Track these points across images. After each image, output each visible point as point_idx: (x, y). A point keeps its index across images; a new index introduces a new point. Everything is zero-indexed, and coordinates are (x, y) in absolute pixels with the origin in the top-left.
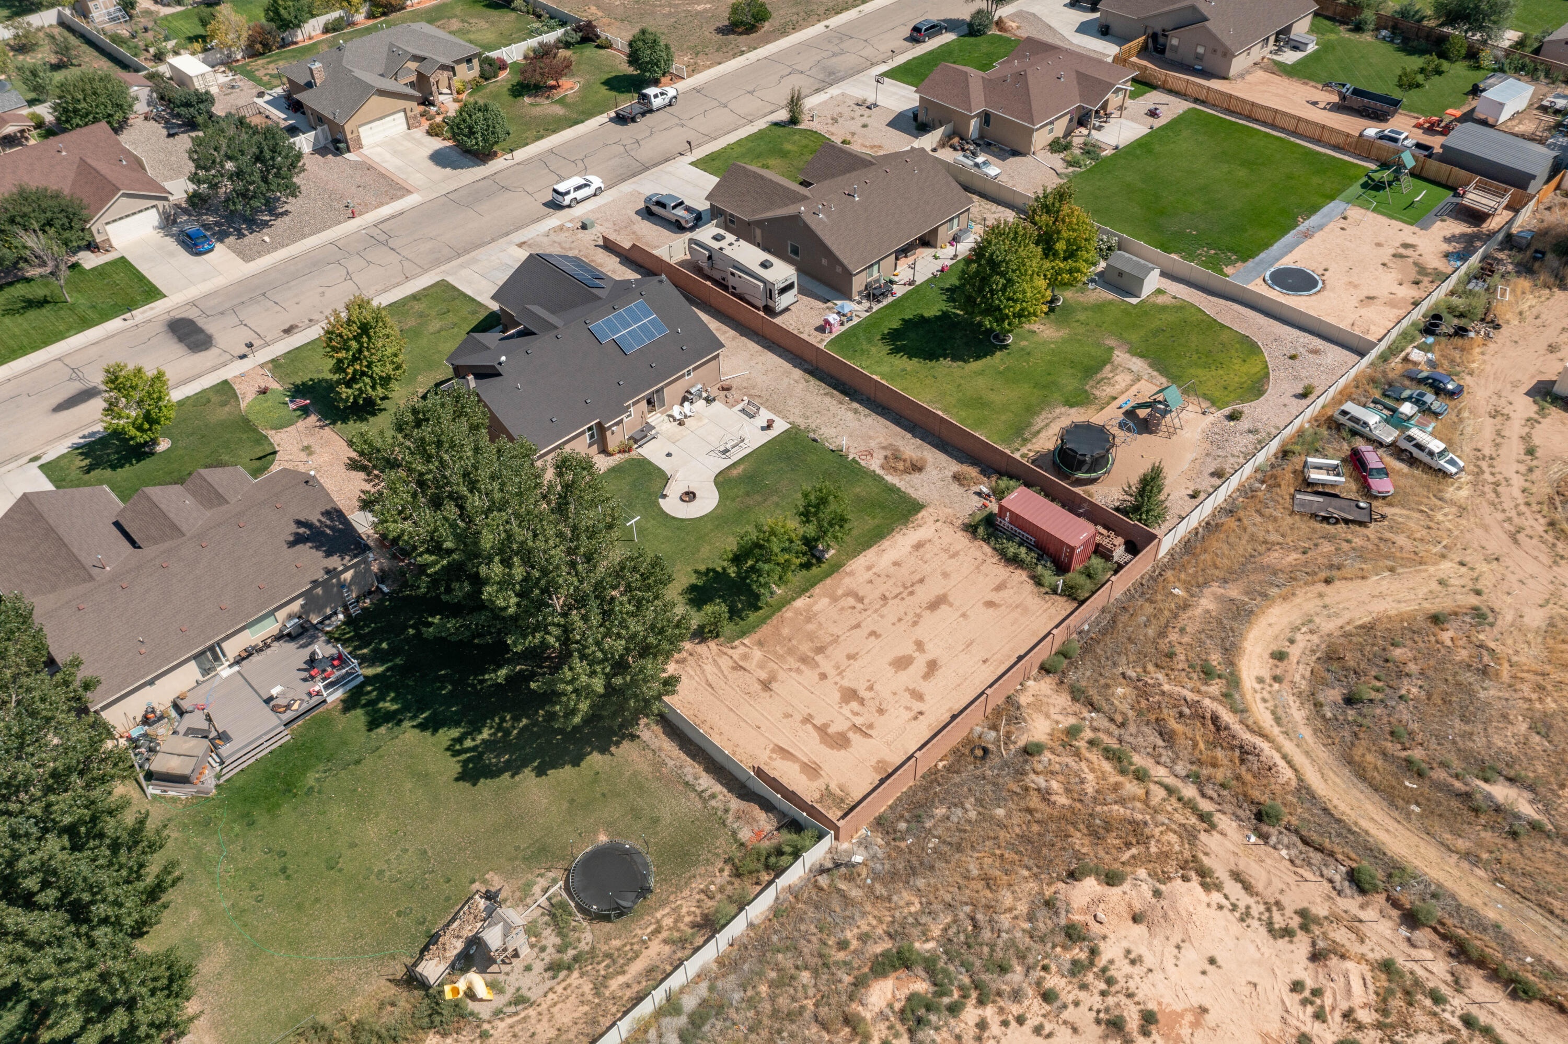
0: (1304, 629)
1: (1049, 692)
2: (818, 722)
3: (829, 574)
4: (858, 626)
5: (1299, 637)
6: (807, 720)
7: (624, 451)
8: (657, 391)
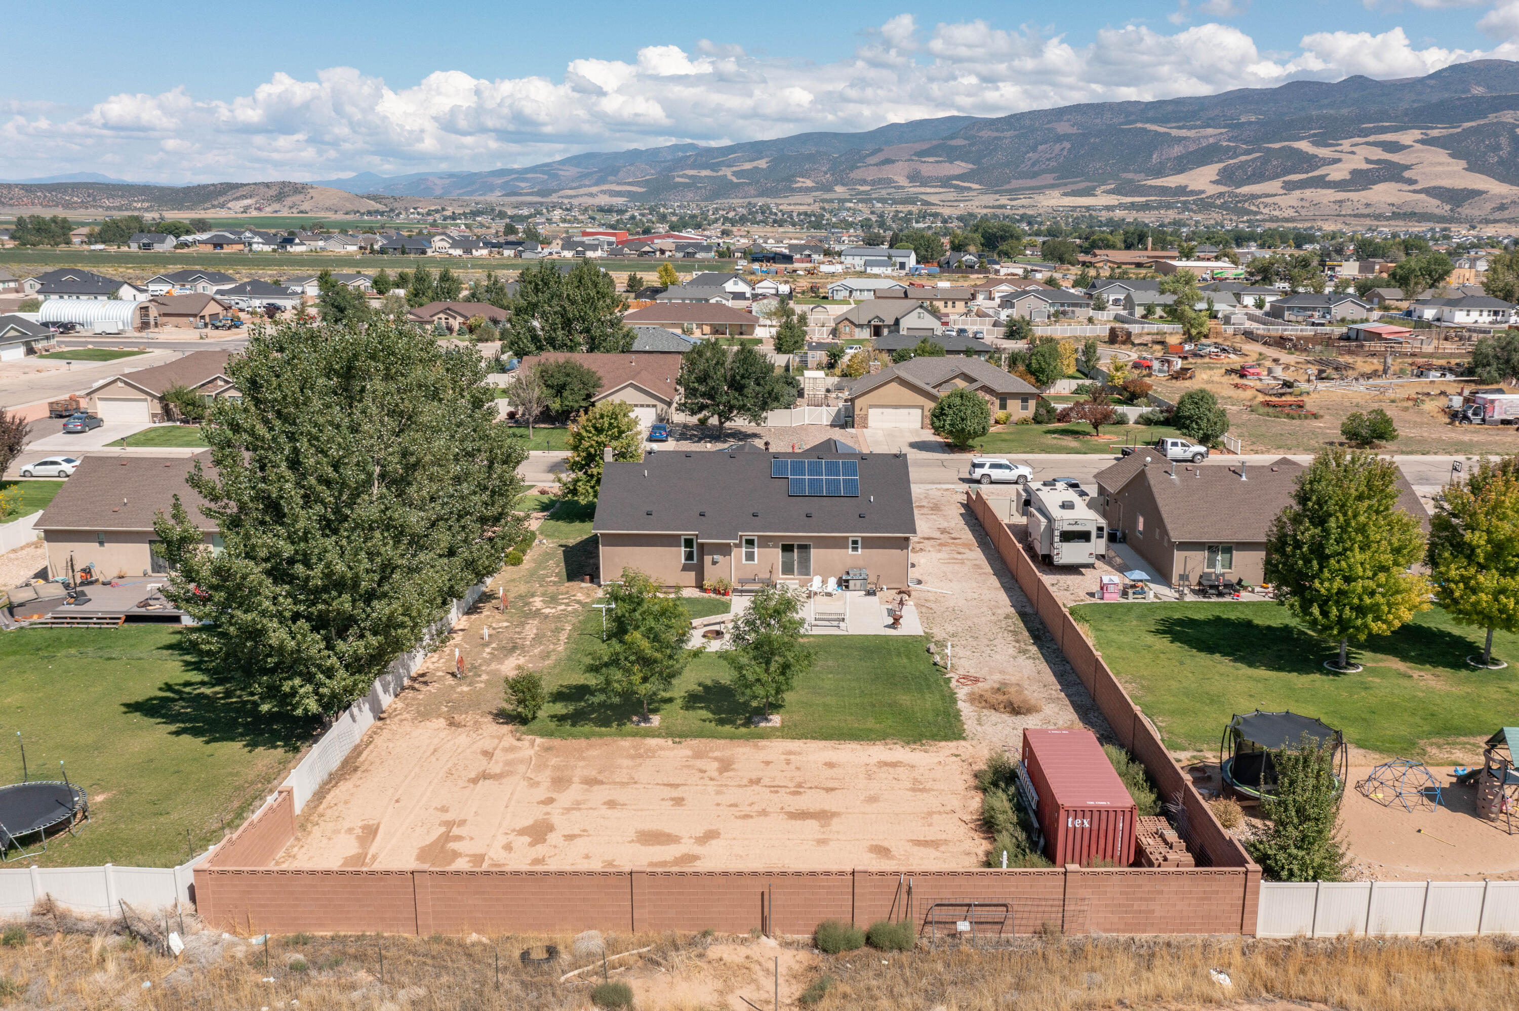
2: (456, 831)
6: (451, 825)
7: (719, 593)
8: (801, 547)
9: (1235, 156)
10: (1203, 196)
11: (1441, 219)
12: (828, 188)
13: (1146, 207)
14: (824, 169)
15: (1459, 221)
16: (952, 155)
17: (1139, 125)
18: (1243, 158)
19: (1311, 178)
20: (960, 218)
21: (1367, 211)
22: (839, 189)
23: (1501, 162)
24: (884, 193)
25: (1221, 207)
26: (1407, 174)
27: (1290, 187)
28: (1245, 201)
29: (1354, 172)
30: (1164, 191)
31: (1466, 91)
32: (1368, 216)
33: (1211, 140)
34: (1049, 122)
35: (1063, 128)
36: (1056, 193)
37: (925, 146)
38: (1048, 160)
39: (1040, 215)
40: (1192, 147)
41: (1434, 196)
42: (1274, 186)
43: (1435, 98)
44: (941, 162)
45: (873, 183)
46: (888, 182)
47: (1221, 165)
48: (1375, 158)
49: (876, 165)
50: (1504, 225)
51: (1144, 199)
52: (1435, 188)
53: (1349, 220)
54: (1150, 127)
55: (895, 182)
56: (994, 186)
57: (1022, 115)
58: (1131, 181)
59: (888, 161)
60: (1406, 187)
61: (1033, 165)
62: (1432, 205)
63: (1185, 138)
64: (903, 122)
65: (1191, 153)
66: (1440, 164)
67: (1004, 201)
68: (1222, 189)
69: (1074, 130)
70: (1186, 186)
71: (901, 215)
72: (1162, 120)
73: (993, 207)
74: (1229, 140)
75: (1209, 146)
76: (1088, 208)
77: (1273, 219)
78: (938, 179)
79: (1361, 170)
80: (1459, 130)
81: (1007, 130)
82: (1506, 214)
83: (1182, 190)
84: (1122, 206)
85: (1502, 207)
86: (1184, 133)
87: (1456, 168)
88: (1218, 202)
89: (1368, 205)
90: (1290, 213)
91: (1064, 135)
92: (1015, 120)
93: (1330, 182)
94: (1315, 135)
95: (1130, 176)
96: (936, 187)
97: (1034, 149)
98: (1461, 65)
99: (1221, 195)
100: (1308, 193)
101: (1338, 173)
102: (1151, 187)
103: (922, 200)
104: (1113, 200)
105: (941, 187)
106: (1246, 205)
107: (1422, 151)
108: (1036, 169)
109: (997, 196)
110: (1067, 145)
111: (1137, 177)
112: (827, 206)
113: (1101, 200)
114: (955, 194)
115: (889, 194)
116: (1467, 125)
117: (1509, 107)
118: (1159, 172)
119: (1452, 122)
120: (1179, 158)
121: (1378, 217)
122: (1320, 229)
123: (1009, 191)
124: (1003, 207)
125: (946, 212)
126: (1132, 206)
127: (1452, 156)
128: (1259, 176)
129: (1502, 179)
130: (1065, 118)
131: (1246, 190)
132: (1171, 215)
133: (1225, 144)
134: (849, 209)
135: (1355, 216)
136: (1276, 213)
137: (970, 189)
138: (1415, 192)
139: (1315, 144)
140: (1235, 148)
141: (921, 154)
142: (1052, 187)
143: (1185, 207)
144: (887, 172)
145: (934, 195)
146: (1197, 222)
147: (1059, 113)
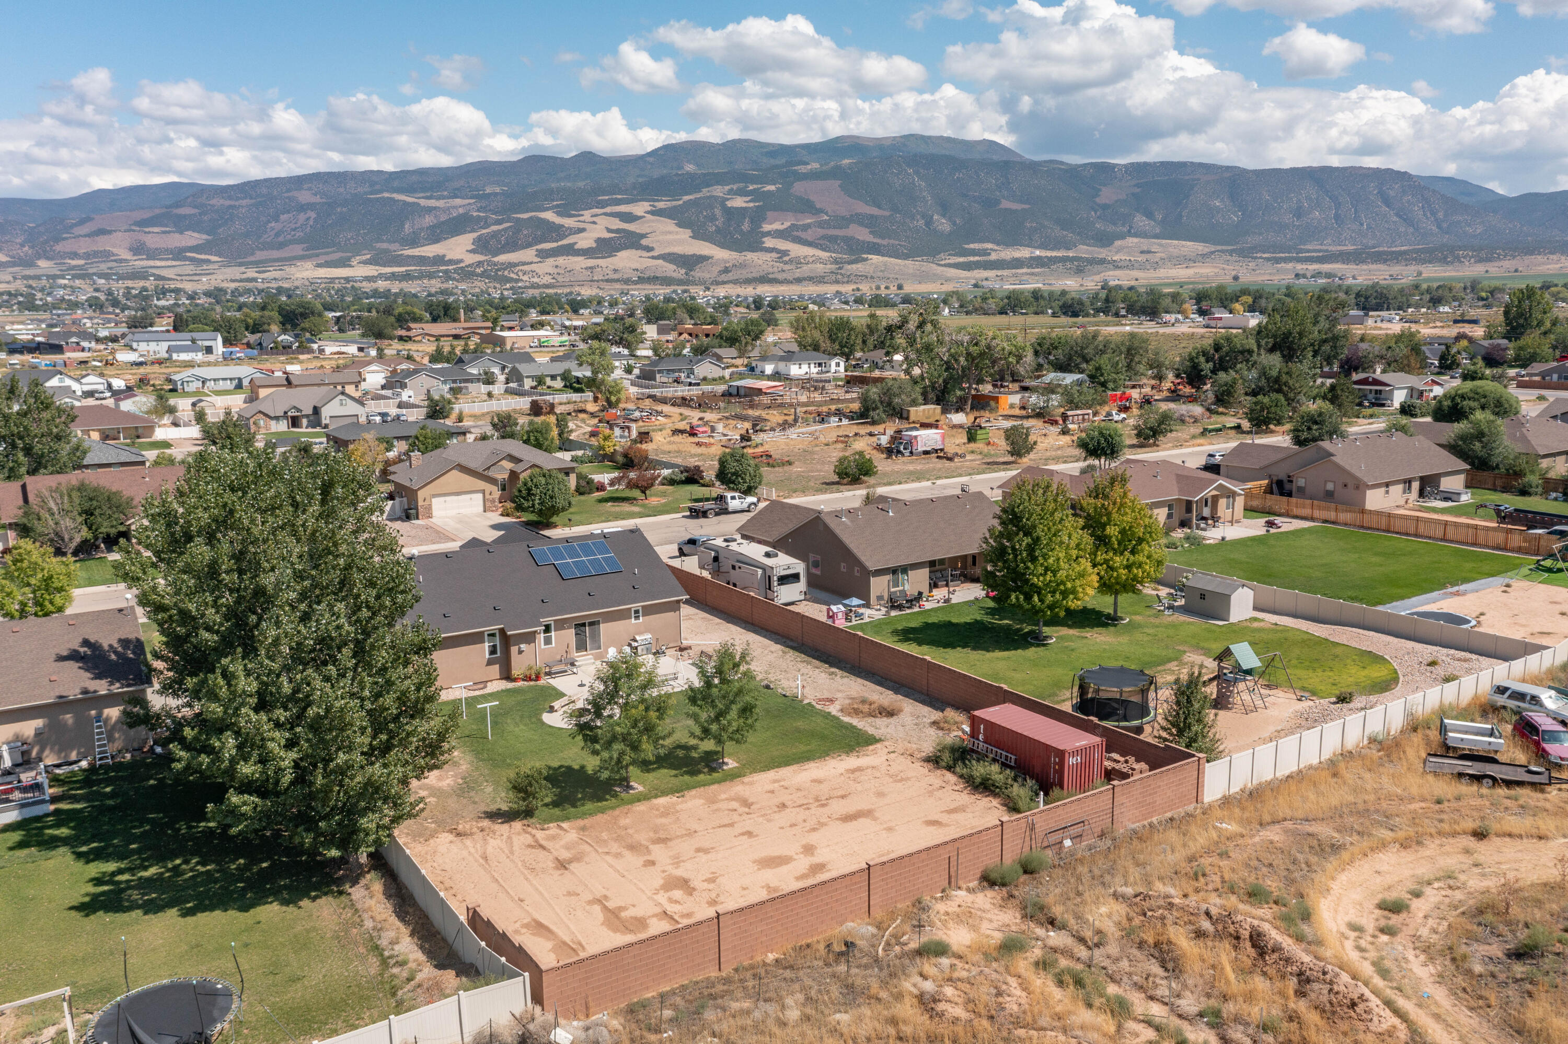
0: (1436, 885)
1: (988, 906)
2: (610, 905)
3: (719, 782)
4: (731, 825)
5: (1428, 891)
6: (598, 901)
7: (530, 680)
8: (591, 624)
9: (487, 226)
10: (462, 265)
11: (680, 282)
12: (30, 264)
13: (407, 277)
14: (18, 241)
15: (694, 283)
16: (181, 225)
17: (386, 195)
18: (495, 228)
19: (562, 246)
20: (208, 294)
21: (616, 276)
22: (42, 263)
23: (718, 231)
24: (103, 267)
25: (482, 275)
26: (644, 242)
27: (544, 255)
28: (505, 269)
29: (599, 241)
30: (422, 260)
31: (680, 167)
32: (617, 281)
33: (461, 211)
34: (288, 191)
35: (304, 197)
36: (309, 264)
37: (146, 215)
38: (294, 230)
39: (297, 288)
40: (443, 218)
41: (670, 262)
42: (528, 254)
43: (656, 173)
44: (169, 232)
45: (87, 256)
46: (106, 255)
47: (475, 235)
48: (614, 227)
49: (85, 236)
50: (731, 285)
51: (403, 269)
52: (669, 254)
53: (602, 285)
54: (396, 196)
55: (114, 255)
56: (236, 257)
57: (256, 184)
58: (387, 251)
59: (102, 232)
60: (645, 254)
61: (277, 235)
62: (669, 269)
63: (435, 208)
64: (111, 187)
65: (443, 223)
66: (670, 233)
67: (251, 273)
68: (481, 258)
69: (318, 199)
70: (444, 256)
71: (134, 292)
72: (410, 190)
73: (241, 281)
74: (478, 211)
75: (460, 216)
76: (347, 280)
77: (534, 286)
78: (168, 251)
79: (604, 239)
80: (681, 202)
81: (242, 199)
82: (730, 276)
83: (439, 260)
84: (381, 276)
85: (726, 270)
86: (432, 203)
87: (683, 237)
88: (479, 270)
89: (615, 271)
90: (547, 280)
91: (308, 204)
92: (248, 188)
93: (579, 250)
94: (558, 206)
95: (385, 246)
96: (167, 259)
97: (276, 219)
98: (672, 145)
99: (479, 264)
100: (561, 260)
101: (585, 241)
102: (408, 256)
103: (153, 275)
104: (371, 271)
105: (173, 259)
106: (506, 273)
107: (653, 221)
108: (281, 239)
109: (243, 269)
110: (313, 215)
111: (393, 247)
112: (33, 283)
113: (358, 271)
114: (192, 267)
115: (110, 268)
116: (686, 198)
117: (718, 183)
118: (414, 242)
119: (674, 195)
120: (432, 228)
121: (627, 281)
122: (579, 294)
123: (256, 264)
124: (254, 280)
125: (189, 287)
126: (393, 277)
127: (679, 225)
128: (512, 245)
129: (722, 246)
130: (306, 186)
131: (503, 258)
132: (435, 285)
133: (475, 214)
134: (65, 287)
135: (607, 281)
136: (536, 280)
137: (208, 261)
138: (653, 258)
139: (559, 214)
140: (486, 218)
141: (143, 223)
142: (302, 258)
143: (447, 276)
144: (103, 244)
145: (169, 269)
146: (463, 291)
147: (299, 181)
